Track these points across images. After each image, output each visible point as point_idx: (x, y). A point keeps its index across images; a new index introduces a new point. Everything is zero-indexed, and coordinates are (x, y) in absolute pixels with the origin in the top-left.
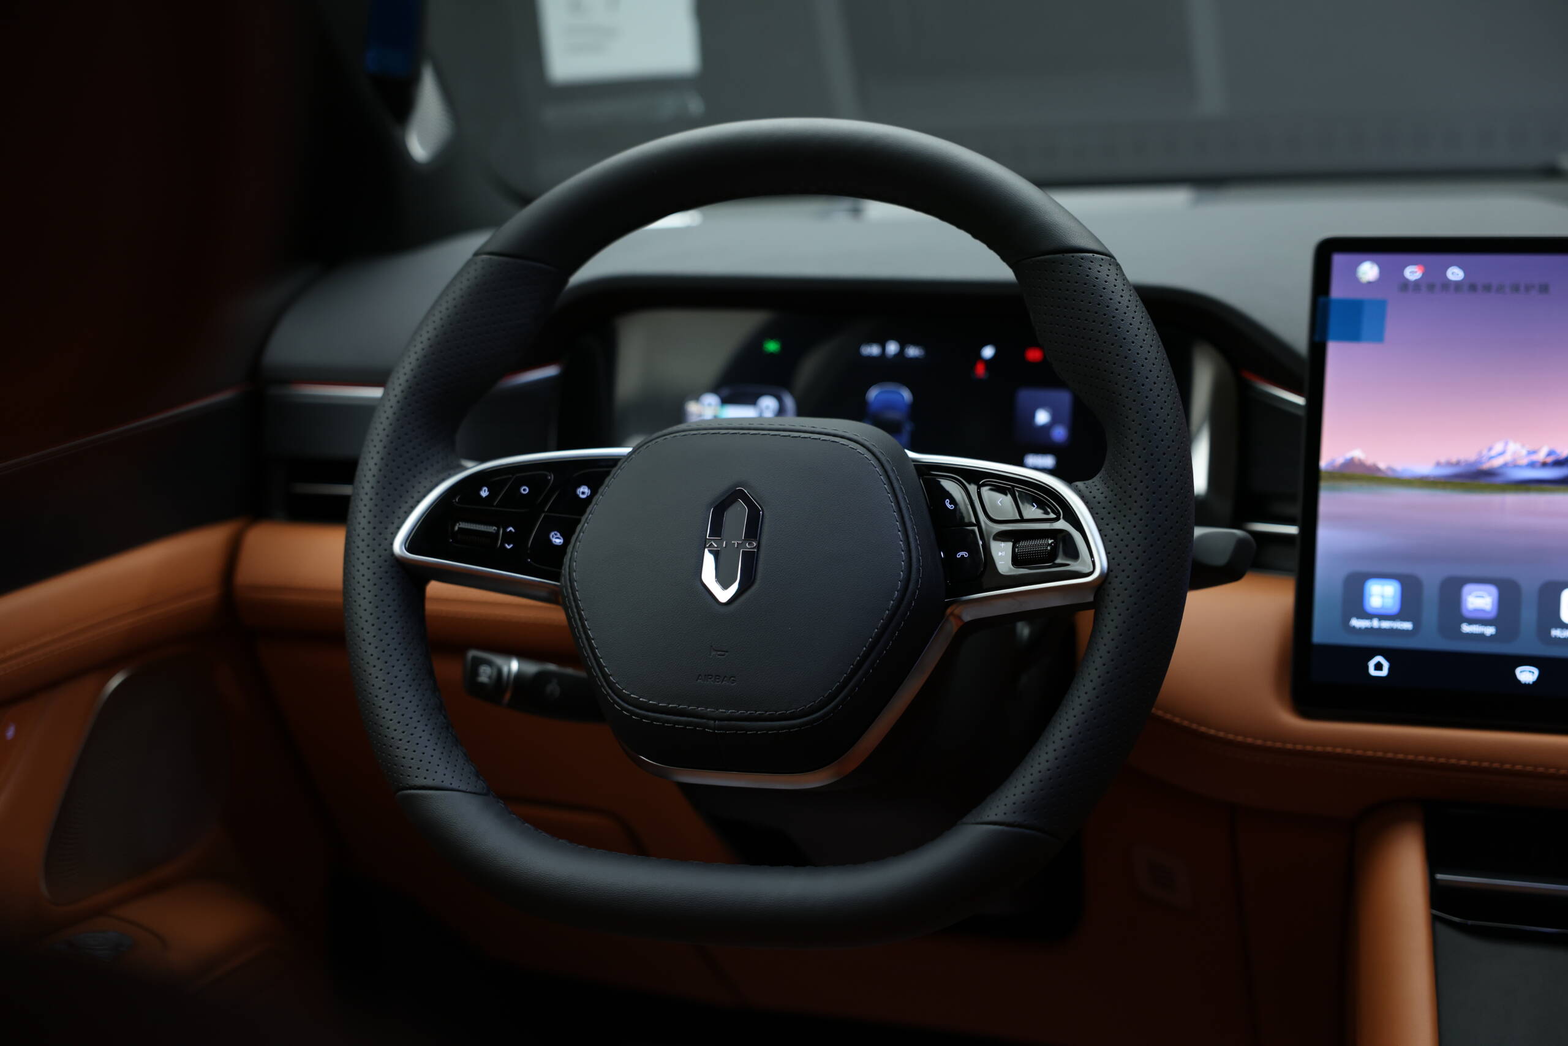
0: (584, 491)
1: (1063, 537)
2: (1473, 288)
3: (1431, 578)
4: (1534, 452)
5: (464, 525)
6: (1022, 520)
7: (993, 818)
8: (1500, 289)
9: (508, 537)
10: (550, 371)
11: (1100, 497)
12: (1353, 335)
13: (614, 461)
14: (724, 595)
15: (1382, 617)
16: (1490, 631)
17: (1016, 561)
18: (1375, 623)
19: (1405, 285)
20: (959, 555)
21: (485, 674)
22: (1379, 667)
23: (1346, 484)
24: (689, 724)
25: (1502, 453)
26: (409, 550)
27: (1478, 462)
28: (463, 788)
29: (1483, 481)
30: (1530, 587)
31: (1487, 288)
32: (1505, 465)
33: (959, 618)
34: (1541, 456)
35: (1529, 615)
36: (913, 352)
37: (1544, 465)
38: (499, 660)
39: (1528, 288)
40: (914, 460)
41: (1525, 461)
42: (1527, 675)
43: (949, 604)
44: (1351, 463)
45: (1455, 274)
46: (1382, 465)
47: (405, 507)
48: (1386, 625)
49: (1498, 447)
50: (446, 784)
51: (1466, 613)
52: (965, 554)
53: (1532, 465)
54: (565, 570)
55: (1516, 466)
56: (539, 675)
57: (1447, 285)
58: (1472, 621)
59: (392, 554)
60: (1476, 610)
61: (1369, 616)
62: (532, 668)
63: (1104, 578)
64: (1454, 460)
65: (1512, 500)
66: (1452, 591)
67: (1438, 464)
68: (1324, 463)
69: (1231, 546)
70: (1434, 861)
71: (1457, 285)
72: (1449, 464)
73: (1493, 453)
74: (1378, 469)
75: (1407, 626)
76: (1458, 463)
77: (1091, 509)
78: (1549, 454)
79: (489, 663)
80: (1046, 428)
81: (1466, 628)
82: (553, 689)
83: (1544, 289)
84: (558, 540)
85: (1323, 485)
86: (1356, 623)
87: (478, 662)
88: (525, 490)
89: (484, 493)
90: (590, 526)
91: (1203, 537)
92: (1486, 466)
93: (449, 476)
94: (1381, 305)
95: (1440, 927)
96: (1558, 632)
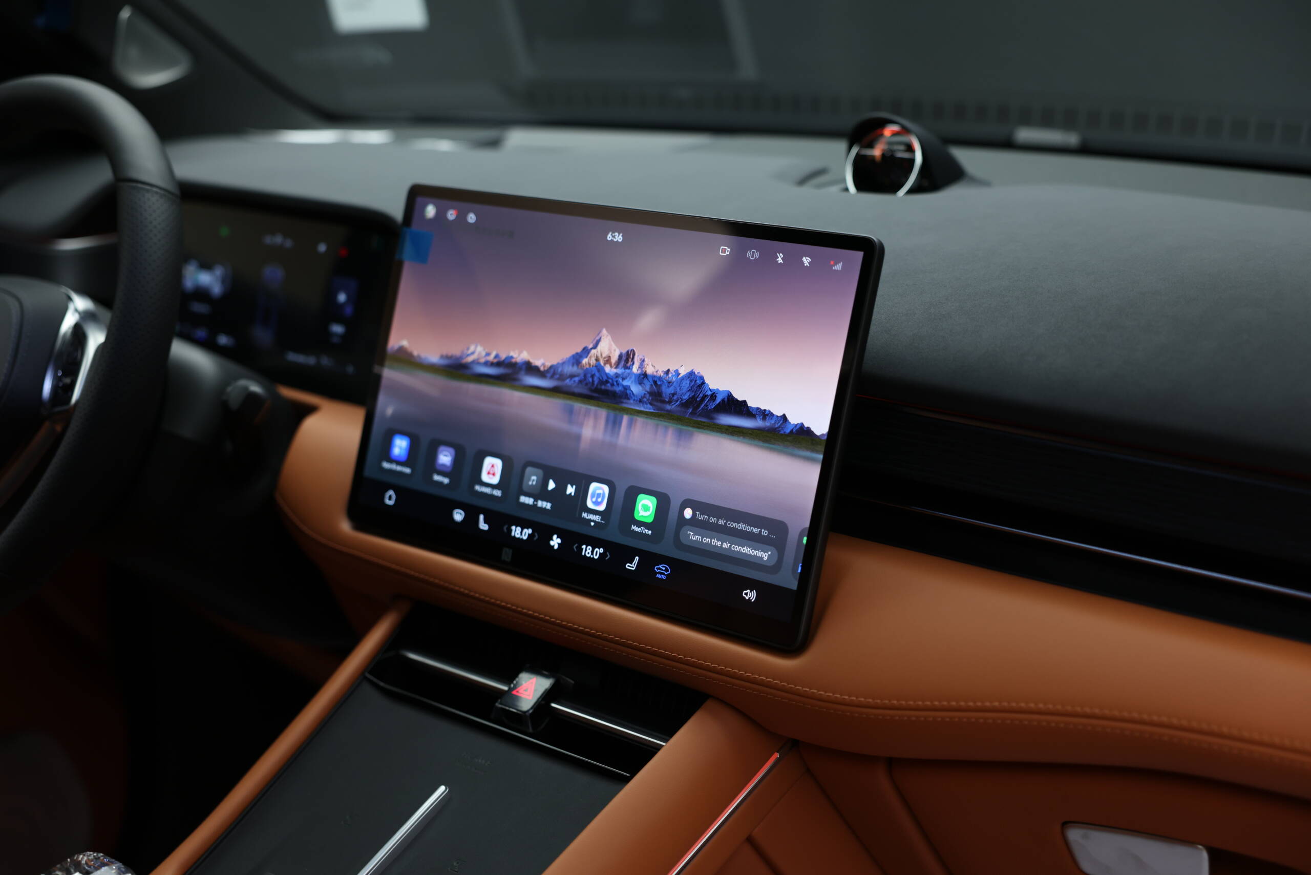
4: (489, 354)
12: (421, 256)
15: (398, 463)
16: (446, 481)
18: (394, 467)
22: (390, 498)
23: (395, 364)
25: (473, 353)
27: (461, 358)
29: (459, 372)
32: (473, 362)
34: (491, 358)
37: (491, 364)
41: (482, 360)
42: (458, 516)
44: (401, 350)
45: (472, 218)
46: (415, 353)
48: (398, 468)
49: (472, 348)
51: (438, 468)
53: (486, 363)
55: (479, 363)
58: (440, 473)
60: (442, 465)
61: (391, 460)
64: (450, 354)
65: (473, 388)
66: (433, 449)
67: (441, 358)
72: (447, 357)
73: (470, 352)
74: (412, 356)
75: (407, 470)
76: (452, 357)
78: (495, 357)
80: (342, 306)
81: (435, 477)
85: (386, 363)
86: (386, 465)
92: (464, 361)
94: (431, 238)
96: (478, 488)
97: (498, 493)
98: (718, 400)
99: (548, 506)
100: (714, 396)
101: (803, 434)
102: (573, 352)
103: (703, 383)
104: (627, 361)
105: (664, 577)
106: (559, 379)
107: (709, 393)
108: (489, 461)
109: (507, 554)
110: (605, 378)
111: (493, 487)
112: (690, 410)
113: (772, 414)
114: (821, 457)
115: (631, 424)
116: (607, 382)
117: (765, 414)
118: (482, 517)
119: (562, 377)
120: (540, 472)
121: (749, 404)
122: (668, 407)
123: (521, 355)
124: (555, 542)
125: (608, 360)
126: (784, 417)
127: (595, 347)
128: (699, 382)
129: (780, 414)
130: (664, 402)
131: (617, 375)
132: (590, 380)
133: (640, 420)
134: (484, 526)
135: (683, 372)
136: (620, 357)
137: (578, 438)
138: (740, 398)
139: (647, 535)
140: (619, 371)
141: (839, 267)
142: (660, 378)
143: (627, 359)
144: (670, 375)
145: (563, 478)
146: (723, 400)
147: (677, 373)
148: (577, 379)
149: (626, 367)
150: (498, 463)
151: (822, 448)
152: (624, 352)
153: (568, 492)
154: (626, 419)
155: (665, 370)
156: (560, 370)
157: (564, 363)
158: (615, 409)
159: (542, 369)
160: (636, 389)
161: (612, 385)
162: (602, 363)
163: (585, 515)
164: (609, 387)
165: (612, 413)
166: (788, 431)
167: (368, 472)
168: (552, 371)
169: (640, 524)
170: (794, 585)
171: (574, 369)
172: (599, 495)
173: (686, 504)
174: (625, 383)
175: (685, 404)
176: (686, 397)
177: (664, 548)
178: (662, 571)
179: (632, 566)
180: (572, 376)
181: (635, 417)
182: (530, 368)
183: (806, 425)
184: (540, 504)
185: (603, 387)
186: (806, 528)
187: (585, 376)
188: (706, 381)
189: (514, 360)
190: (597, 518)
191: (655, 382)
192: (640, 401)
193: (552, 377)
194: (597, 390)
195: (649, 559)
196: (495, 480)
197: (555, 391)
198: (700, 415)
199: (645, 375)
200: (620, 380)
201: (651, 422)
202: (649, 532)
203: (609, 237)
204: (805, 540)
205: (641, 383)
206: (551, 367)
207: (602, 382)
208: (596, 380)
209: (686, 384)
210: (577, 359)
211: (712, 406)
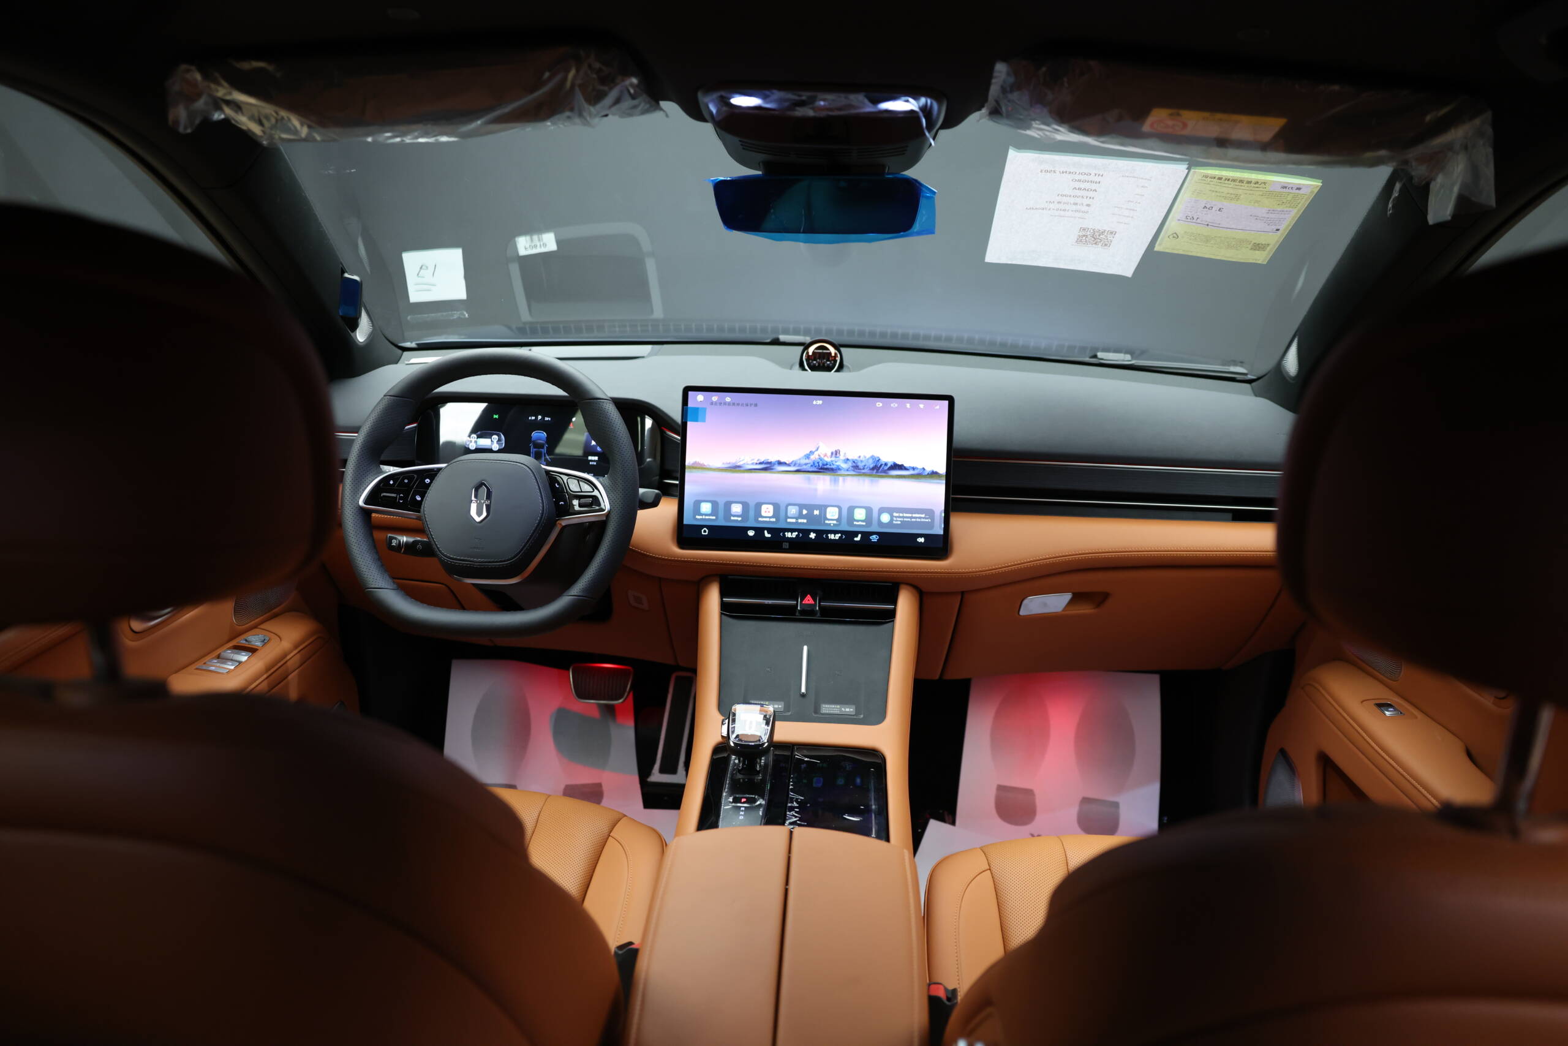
0: (427, 481)
1: (595, 498)
2: (734, 404)
3: (721, 502)
4: (753, 460)
5: (385, 494)
6: (582, 492)
7: (573, 594)
8: (742, 405)
9: (401, 498)
10: (415, 425)
11: (607, 484)
12: (696, 420)
13: (439, 469)
14: (478, 519)
15: (706, 515)
16: (740, 519)
17: (580, 506)
18: (704, 517)
19: (712, 403)
20: (561, 503)
21: (394, 543)
22: (705, 531)
23: (694, 470)
24: (468, 564)
25: (743, 460)
26: (365, 504)
27: (736, 463)
28: (389, 587)
29: (737, 469)
30: (752, 504)
31: (738, 404)
32: (744, 463)
33: (561, 524)
34: (755, 461)
35: (752, 513)
36: (546, 419)
37: (756, 464)
38: (399, 538)
39: (751, 405)
40: (544, 469)
41: (750, 463)
42: (751, 533)
43: (558, 520)
44: (695, 463)
45: (728, 399)
46: (706, 464)
47: (363, 488)
48: (707, 517)
49: (742, 458)
50: (383, 587)
51: (733, 513)
52: (563, 503)
53: (753, 464)
54: (422, 510)
55: (748, 464)
56: (413, 541)
57: (725, 403)
58: (734, 516)
59: (359, 505)
60: (736, 512)
61: (702, 515)
62: (411, 540)
63: (609, 512)
66: (728, 505)
67: (723, 464)
68: (687, 463)
69: (654, 496)
70: (723, 594)
71: (729, 404)
72: (727, 463)
73: (741, 460)
74: (704, 465)
75: (714, 518)
76: (730, 463)
77: (604, 488)
78: (758, 460)
79: (396, 539)
81: (732, 518)
82: (419, 546)
83: (756, 405)
84: (418, 498)
85: (686, 470)
86: (698, 517)
87: (391, 538)
88: (406, 481)
89: (391, 482)
90: (431, 494)
91: (644, 493)
92: (739, 464)
93: (379, 476)
94: (705, 410)
95: (723, 616)
96: (760, 519)
97: (774, 520)
98: (889, 465)
99: (805, 521)
100: (886, 464)
101: (934, 474)
102: (805, 453)
103: (879, 459)
104: (836, 454)
105: (876, 540)
106: (798, 466)
107: (884, 463)
108: (764, 508)
109: (786, 545)
110: (825, 463)
111: (770, 517)
112: (875, 471)
113: (917, 468)
114: (944, 482)
115: (844, 480)
116: (827, 464)
117: (914, 469)
118: (766, 532)
119: (800, 465)
120: (797, 508)
121: (905, 465)
122: (863, 471)
123: (773, 458)
124: (813, 536)
125: (825, 455)
126: (924, 469)
127: (817, 450)
128: (877, 459)
129: (921, 467)
130: (860, 469)
131: (832, 461)
132: (817, 465)
133: (849, 478)
134: (767, 535)
135: (868, 456)
136: (832, 453)
137: (816, 490)
138: (900, 464)
139: (863, 525)
140: (833, 459)
141: (938, 407)
142: (856, 460)
143: (836, 453)
144: (861, 458)
145: (810, 508)
146: (892, 465)
147: (865, 457)
148: (809, 465)
149: (836, 457)
150: (771, 508)
151: (944, 478)
152: (834, 451)
153: (815, 514)
154: (841, 479)
155: (858, 456)
156: (798, 462)
157: (800, 459)
158: (834, 475)
159: (787, 463)
160: (844, 466)
161: (830, 465)
162: (822, 456)
163: (827, 522)
164: (828, 466)
165: (833, 477)
166: (926, 474)
167: (685, 522)
168: (794, 463)
169: (858, 521)
170: (942, 532)
171: (807, 461)
172: (833, 513)
173: (882, 510)
174: (837, 464)
175: (873, 469)
176: (871, 466)
177: (874, 528)
178: (874, 538)
179: (858, 539)
180: (806, 464)
181: (846, 478)
182: (780, 463)
183: (935, 470)
184: (800, 521)
185: (825, 467)
186: (942, 511)
187: (814, 463)
188: (881, 458)
189: (769, 461)
190: (835, 522)
191: (854, 462)
192: (847, 470)
193: (794, 465)
194: (821, 469)
195: (866, 535)
196: (771, 514)
197: (798, 471)
198: (881, 472)
199: (848, 459)
200: (834, 463)
201: (856, 479)
202: (864, 524)
203: (814, 403)
204: (943, 515)
205: (846, 463)
206: (793, 461)
207: (824, 465)
208: (821, 465)
209: (871, 461)
210: (807, 456)
211: (886, 468)
